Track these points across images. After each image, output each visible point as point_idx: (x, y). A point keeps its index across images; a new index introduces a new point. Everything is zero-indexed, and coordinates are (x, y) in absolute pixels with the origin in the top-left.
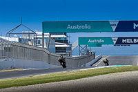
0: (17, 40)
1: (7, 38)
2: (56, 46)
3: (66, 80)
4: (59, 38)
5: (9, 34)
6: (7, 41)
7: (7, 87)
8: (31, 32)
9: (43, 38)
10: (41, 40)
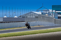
0: (41, 13)
1: (36, 13)
2: (58, 16)
4: (60, 12)
5: (37, 11)
6: (36, 14)
7: (36, 33)
8: (47, 10)
9: (52, 13)
10: (51, 13)
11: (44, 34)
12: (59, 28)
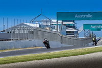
0: (38, 26)
1: (31, 25)
2: (67, 30)
3: (74, 55)
5: (32, 22)
6: (31, 27)
7: (31, 60)
8: (48, 20)
9: (57, 25)
11: (43, 61)
12: (68, 50)
